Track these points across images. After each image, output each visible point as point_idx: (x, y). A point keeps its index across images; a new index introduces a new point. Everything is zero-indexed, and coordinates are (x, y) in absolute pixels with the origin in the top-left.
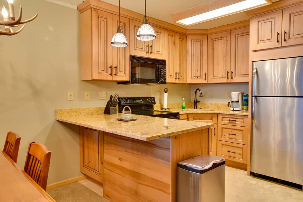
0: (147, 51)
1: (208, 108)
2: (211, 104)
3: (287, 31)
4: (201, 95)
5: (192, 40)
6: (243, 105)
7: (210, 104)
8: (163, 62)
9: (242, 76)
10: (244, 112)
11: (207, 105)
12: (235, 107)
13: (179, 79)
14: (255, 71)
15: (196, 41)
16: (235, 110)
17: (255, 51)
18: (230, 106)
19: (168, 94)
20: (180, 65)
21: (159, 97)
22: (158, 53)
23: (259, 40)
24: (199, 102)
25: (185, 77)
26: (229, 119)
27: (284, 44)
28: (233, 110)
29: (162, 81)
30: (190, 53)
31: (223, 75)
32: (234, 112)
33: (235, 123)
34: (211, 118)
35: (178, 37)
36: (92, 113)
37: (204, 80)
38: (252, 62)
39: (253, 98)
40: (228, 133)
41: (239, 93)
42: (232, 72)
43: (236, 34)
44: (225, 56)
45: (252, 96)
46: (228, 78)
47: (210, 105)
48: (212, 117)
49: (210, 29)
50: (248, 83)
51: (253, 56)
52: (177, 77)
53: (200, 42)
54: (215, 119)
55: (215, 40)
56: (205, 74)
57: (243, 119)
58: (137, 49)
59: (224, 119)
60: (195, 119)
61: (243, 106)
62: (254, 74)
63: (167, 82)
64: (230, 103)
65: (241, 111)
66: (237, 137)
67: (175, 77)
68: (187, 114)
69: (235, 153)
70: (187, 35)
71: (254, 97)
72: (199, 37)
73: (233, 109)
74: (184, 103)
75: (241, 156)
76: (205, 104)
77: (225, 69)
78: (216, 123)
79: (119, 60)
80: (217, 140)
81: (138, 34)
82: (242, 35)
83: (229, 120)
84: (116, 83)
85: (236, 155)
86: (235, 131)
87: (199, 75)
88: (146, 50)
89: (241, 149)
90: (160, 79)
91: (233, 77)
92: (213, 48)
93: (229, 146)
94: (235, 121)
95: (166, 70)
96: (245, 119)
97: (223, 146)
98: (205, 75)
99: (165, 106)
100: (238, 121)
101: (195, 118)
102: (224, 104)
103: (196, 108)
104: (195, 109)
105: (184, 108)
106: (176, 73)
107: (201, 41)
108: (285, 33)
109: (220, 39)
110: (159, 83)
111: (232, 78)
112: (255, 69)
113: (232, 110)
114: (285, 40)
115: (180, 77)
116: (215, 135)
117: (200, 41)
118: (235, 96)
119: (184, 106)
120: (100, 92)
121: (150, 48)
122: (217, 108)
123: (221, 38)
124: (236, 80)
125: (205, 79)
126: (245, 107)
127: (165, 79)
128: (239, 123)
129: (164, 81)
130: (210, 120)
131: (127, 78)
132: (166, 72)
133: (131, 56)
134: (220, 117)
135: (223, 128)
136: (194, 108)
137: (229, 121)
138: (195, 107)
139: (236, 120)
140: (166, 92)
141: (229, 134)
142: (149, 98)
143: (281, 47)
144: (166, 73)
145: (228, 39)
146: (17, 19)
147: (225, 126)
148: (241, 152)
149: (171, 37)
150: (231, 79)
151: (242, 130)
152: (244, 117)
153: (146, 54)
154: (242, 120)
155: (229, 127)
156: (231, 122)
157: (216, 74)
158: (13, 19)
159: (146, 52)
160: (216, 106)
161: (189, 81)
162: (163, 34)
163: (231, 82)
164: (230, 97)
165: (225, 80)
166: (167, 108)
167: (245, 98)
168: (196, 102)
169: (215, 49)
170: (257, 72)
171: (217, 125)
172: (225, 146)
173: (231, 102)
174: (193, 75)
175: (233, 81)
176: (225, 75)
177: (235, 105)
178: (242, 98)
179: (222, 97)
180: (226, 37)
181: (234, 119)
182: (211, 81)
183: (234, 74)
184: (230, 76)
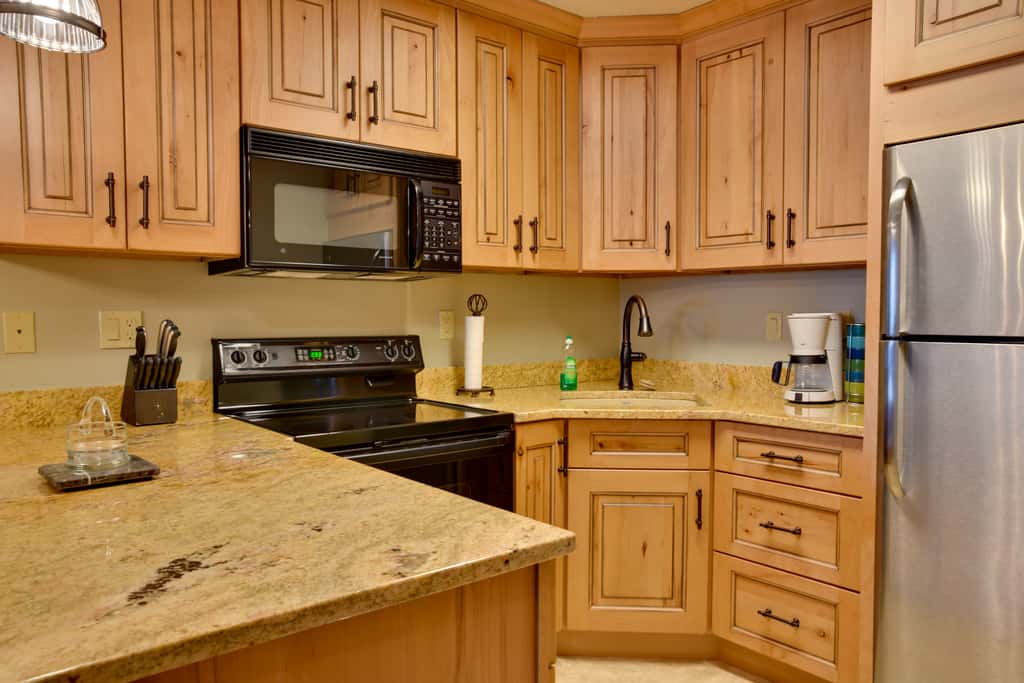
0: (349, 111)
1: (689, 383)
2: (704, 368)
4: (645, 329)
5: (604, 70)
6: (846, 376)
7: (700, 366)
8: (446, 170)
9: (837, 231)
10: (852, 410)
11: (686, 372)
12: (808, 388)
13: (534, 249)
14: (898, 194)
15: (624, 73)
16: (804, 399)
17: (903, 85)
18: (782, 379)
19: (488, 323)
20: (542, 184)
21: (450, 336)
22: (418, 120)
23: (926, 25)
24: (641, 357)
25: (570, 243)
26: (767, 450)
28: (798, 401)
29: (436, 257)
30: (594, 133)
31: (750, 232)
32: (798, 412)
33: (800, 474)
34: (679, 442)
35: (530, 54)
36: (44, 419)
37: (663, 256)
38: (882, 148)
39: (887, 345)
40: (765, 522)
41: (829, 319)
42: (792, 216)
43: (811, 21)
44: (758, 140)
45: (885, 337)
46: (771, 245)
47: (696, 371)
48: (685, 437)
49: (693, 12)
50: (861, 266)
51: (888, 116)
52: (527, 243)
53: (642, 80)
54: (700, 449)
55: (713, 62)
56: (668, 227)
57: (838, 454)
58: (290, 96)
59: (742, 446)
60: (601, 445)
61: (847, 383)
62: (892, 213)
63: (465, 262)
64: (785, 366)
65: (837, 405)
66: (805, 544)
67: (513, 242)
68: (562, 423)
69: (795, 624)
70: (580, 45)
71: (895, 339)
72: (642, 55)
73: (798, 398)
74: (571, 363)
75: (826, 648)
76: (677, 369)
77: (758, 198)
78: (707, 465)
79: (173, 150)
80: (712, 551)
82: (838, 24)
83: (770, 456)
84: (204, 267)
85: (802, 637)
86: (796, 511)
87: (638, 234)
88: (346, 108)
89: (830, 611)
90: (422, 249)
91: (798, 237)
92: (704, 102)
93: (768, 585)
94: (799, 461)
95: (458, 208)
96: (848, 455)
97: (741, 582)
98: (664, 232)
99: (474, 379)
100: (811, 465)
101: (599, 439)
102: (759, 368)
103: (631, 387)
104: (624, 392)
105: (572, 387)
106: (518, 223)
107: (651, 73)
109: (735, 55)
110: (419, 270)
111: (791, 243)
112: (896, 188)
113: (793, 399)
115: (543, 242)
116: (699, 527)
117: (641, 72)
118: (807, 332)
119: (570, 377)
120: (103, 310)
121: (368, 96)
122: (728, 387)
123: (740, 50)
124: (810, 252)
125: (668, 252)
126: (856, 387)
127: (459, 251)
128: (820, 471)
129: (446, 258)
130: (678, 449)
131: (226, 243)
132: (460, 216)
133: (244, 129)
134: (726, 439)
135: (738, 492)
136: (621, 387)
137: (766, 462)
138: (626, 381)
139: (806, 456)
140: (475, 315)
141: (769, 526)
142: (390, 342)
144: (459, 219)
145: (774, 50)
147: (748, 485)
148: (827, 625)
149: (496, 50)
150: (786, 250)
151: (836, 513)
152: (843, 445)
153: (345, 124)
154: (834, 460)
155: (769, 489)
156: (778, 464)
157: (715, 229)
159: (341, 115)
160: (726, 375)
161: (594, 260)
162: (445, 34)
163: (789, 261)
164: (786, 337)
165: (757, 256)
166: (485, 389)
168: (630, 359)
169: (712, 107)
170: (910, 199)
171: (712, 479)
172: (752, 586)
173: (788, 359)
174: (612, 234)
175: (796, 261)
176: (758, 234)
177: (807, 377)
178: (844, 341)
179: (747, 335)
180: (762, 42)
181: (793, 454)
182: (694, 261)
183: (799, 222)
184: (780, 237)
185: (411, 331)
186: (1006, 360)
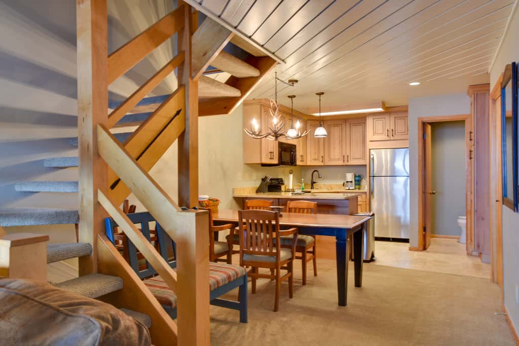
1: (321, 188)
2: (324, 185)
3: (394, 129)
4: (320, 177)
5: (310, 125)
6: (355, 185)
12: (350, 187)
17: (371, 141)
18: (345, 185)
19: (293, 175)
23: (375, 133)
24: (315, 183)
27: (392, 138)
30: (309, 138)
31: (339, 158)
37: (321, 162)
38: (368, 149)
39: (370, 178)
41: (352, 174)
43: (351, 123)
45: (370, 176)
46: (344, 161)
50: (366, 165)
55: (331, 126)
57: (361, 195)
63: (297, 164)
67: (301, 160)
71: (372, 176)
74: (303, 184)
76: (320, 185)
77: (341, 153)
81: (315, 134)
82: (356, 124)
87: (317, 158)
92: (329, 133)
98: (322, 158)
99: (291, 187)
102: (339, 184)
104: (312, 190)
105: (303, 189)
108: (392, 130)
109: (336, 126)
111: (348, 161)
112: (372, 155)
113: (348, 189)
114: (393, 136)
118: (350, 177)
119: (303, 187)
124: (351, 163)
126: (357, 187)
127: (296, 162)
129: (294, 163)
131: (276, 161)
132: (296, 155)
133: (279, 142)
140: (291, 174)
142: (280, 179)
143: (390, 140)
145: (344, 126)
146: (299, 135)
153: (286, 140)
157: (332, 157)
158: (298, 135)
160: (329, 186)
161: (309, 163)
163: (347, 164)
164: (345, 177)
165: (340, 163)
166: (293, 189)
167: (357, 179)
168: (313, 183)
173: (346, 182)
174: (312, 158)
175: (349, 164)
176: (341, 159)
177: (349, 185)
178: (355, 178)
179: (334, 178)
180: (342, 125)
182: (327, 163)
183: (349, 157)
184: (346, 159)
185: (280, 177)
186: (386, 181)
